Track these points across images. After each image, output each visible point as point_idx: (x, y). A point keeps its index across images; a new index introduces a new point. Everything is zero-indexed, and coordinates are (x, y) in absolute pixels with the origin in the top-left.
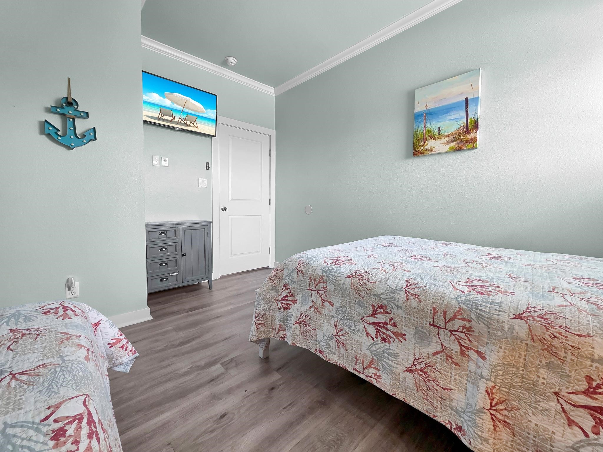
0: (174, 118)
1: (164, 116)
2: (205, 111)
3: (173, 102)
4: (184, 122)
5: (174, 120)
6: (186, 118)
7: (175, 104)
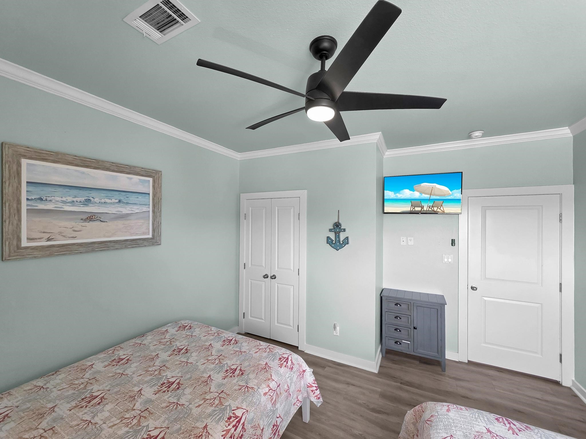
0: (422, 207)
1: (414, 208)
2: (451, 193)
3: (421, 193)
4: (431, 209)
5: (423, 210)
6: (433, 205)
7: (423, 194)
